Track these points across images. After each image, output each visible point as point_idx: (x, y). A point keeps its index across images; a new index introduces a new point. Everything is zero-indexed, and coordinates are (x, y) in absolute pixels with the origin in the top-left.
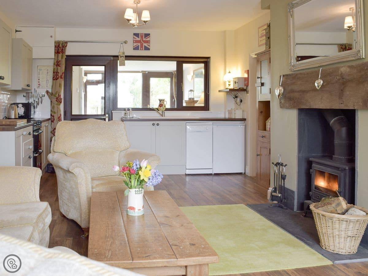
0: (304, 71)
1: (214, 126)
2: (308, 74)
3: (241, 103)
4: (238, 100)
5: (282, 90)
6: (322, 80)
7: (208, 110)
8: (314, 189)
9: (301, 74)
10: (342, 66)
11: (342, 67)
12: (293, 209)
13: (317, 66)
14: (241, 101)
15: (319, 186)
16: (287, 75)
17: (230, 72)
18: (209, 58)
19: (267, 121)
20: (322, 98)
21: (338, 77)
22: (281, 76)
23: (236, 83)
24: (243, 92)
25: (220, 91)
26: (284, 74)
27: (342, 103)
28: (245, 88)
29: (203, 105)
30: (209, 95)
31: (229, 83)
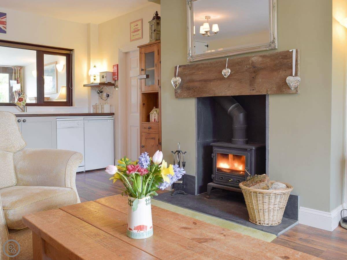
0: (207, 62)
1: (85, 121)
2: (211, 64)
3: (108, 98)
4: (105, 95)
5: (179, 81)
6: (229, 68)
7: (72, 106)
8: (217, 171)
9: (202, 64)
10: (253, 55)
11: (254, 57)
12: (194, 194)
13: (223, 56)
14: (108, 96)
15: (222, 168)
16: (185, 66)
17: (95, 67)
18: (71, 50)
19: (151, 113)
20: (229, 86)
21: (248, 66)
22: (177, 67)
23: (103, 77)
24: (110, 87)
25: (84, 86)
26: (181, 65)
27: (253, 90)
28: (113, 82)
29: (65, 100)
30: (72, 90)
31: (95, 78)
